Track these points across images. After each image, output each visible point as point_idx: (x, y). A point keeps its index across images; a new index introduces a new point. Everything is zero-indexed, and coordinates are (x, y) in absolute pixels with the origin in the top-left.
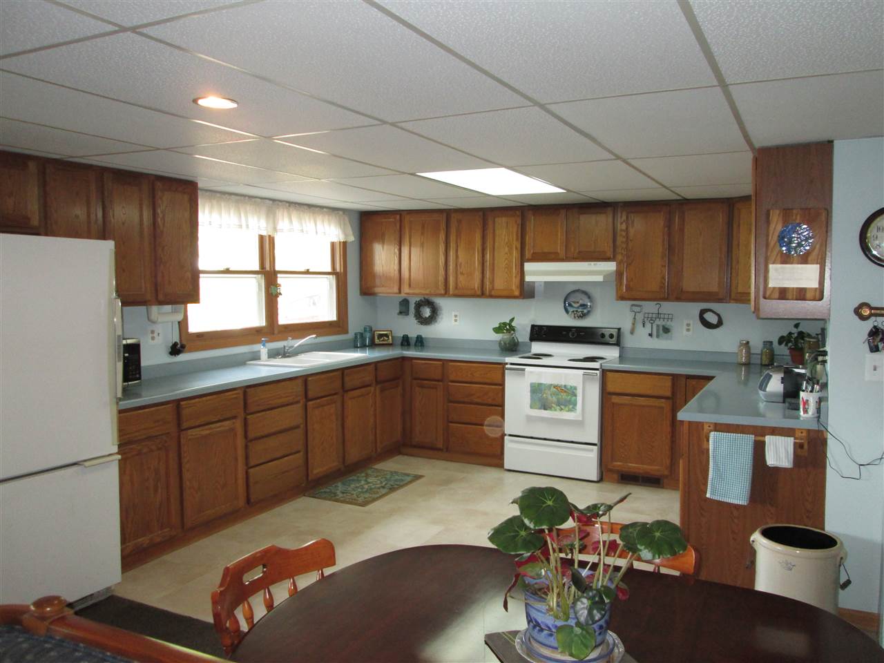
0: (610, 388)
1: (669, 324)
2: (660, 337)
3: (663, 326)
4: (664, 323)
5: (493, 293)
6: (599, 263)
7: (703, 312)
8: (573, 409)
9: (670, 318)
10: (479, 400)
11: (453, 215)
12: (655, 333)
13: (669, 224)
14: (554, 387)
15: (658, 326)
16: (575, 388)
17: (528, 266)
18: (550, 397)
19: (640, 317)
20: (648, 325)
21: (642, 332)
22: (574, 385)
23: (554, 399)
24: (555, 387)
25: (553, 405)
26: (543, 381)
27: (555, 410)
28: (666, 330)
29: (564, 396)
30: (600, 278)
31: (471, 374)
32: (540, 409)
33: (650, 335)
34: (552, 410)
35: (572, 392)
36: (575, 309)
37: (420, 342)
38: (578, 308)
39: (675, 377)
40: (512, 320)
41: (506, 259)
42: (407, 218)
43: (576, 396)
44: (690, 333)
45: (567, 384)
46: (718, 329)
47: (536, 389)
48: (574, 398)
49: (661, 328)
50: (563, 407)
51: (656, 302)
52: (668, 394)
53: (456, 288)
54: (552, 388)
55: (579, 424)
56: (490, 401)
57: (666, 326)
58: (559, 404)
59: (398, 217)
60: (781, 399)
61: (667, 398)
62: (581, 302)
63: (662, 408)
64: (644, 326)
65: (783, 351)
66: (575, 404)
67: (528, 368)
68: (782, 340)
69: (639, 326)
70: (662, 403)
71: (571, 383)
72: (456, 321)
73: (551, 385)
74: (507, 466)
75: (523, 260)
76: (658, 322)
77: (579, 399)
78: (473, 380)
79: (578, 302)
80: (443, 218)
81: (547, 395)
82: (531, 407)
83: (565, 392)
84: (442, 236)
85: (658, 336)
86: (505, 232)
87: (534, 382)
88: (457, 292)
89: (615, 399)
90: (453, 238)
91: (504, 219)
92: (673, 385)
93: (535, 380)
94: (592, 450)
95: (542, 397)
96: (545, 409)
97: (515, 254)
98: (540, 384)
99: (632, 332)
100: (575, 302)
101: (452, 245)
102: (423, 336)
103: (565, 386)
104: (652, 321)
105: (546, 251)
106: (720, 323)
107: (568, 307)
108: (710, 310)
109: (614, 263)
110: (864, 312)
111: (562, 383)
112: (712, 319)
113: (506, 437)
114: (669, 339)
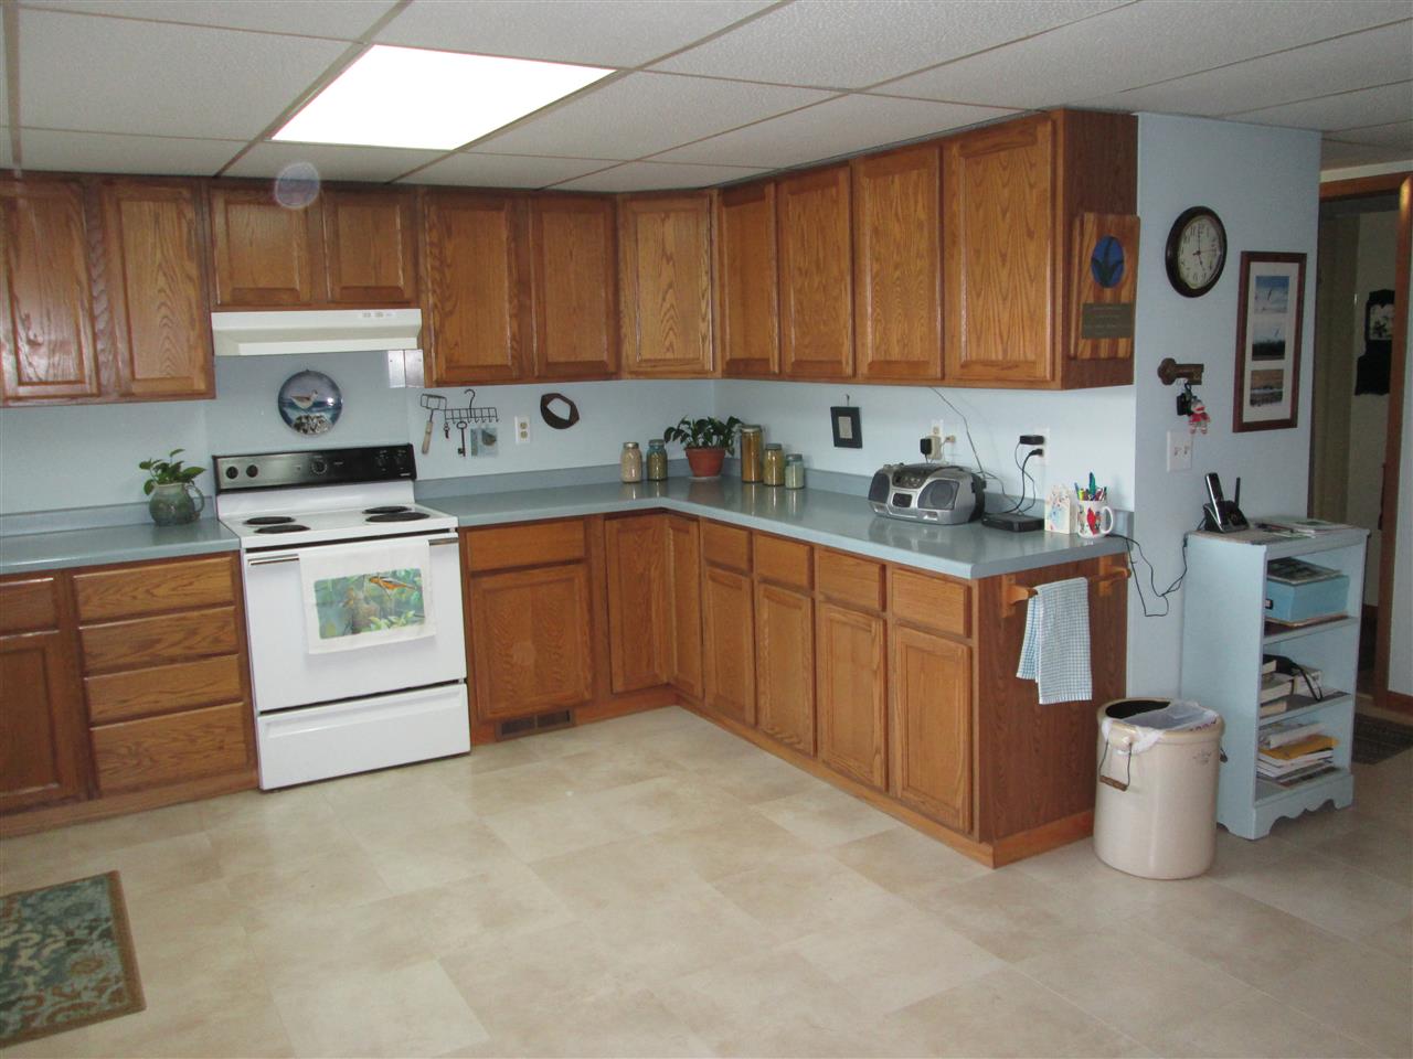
0: (480, 562)
1: (492, 426)
2: (479, 453)
3: (484, 432)
4: (483, 426)
5: (136, 388)
6: (385, 312)
7: (546, 400)
8: (420, 618)
9: (492, 415)
10: (175, 652)
12: (469, 447)
13: (516, 234)
14: (370, 580)
15: (473, 432)
16: (417, 573)
18: (362, 603)
19: (439, 418)
20: (455, 433)
21: (446, 447)
22: (415, 566)
23: (374, 605)
24: (373, 579)
25: (372, 618)
26: (342, 574)
27: (379, 628)
28: (490, 440)
29: (395, 594)
31: (148, 591)
32: (344, 634)
33: (462, 451)
34: (370, 630)
35: (411, 582)
36: (303, 414)
38: (309, 409)
39: (589, 520)
41: (163, 304)
43: (418, 588)
44: (526, 441)
45: (397, 568)
46: (573, 428)
47: (330, 594)
48: (416, 595)
49: (480, 437)
50: (392, 618)
51: (464, 388)
53: (21, 381)
54: (367, 585)
55: (428, 645)
56: (206, 647)
57: (488, 431)
58: (385, 614)
60: (968, 518)
61: (575, 561)
62: (315, 397)
63: (570, 581)
64: (447, 436)
66: (421, 607)
67: (302, 552)
68: (672, 436)
69: (438, 433)
70: (569, 570)
71: (402, 566)
73: (364, 576)
74: (267, 784)
75: (206, 307)
76: (472, 425)
77: (426, 595)
78: (155, 606)
79: (308, 399)
81: (358, 601)
82: (323, 636)
83: (396, 585)
85: (474, 452)
87: (322, 578)
89: (488, 583)
91: (147, 206)
92: (586, 537)
93: (323, 576)
94: (457, 694)
95: (348, 608)
96: (355, 632)
97: (190, 294)
98: (336, 583)
99: (425, 451)
100: (301, 399)
103: (394, 573)
104: (461, 424)
105: (262, 284)
106: (574, 417)
107: (289, 411)
108: (558, 396)
109: (417, 312)
110: (1169, 372)
111: (389, 569)
112: (560, 409)
113: (261, 721)
114: (495, 454)
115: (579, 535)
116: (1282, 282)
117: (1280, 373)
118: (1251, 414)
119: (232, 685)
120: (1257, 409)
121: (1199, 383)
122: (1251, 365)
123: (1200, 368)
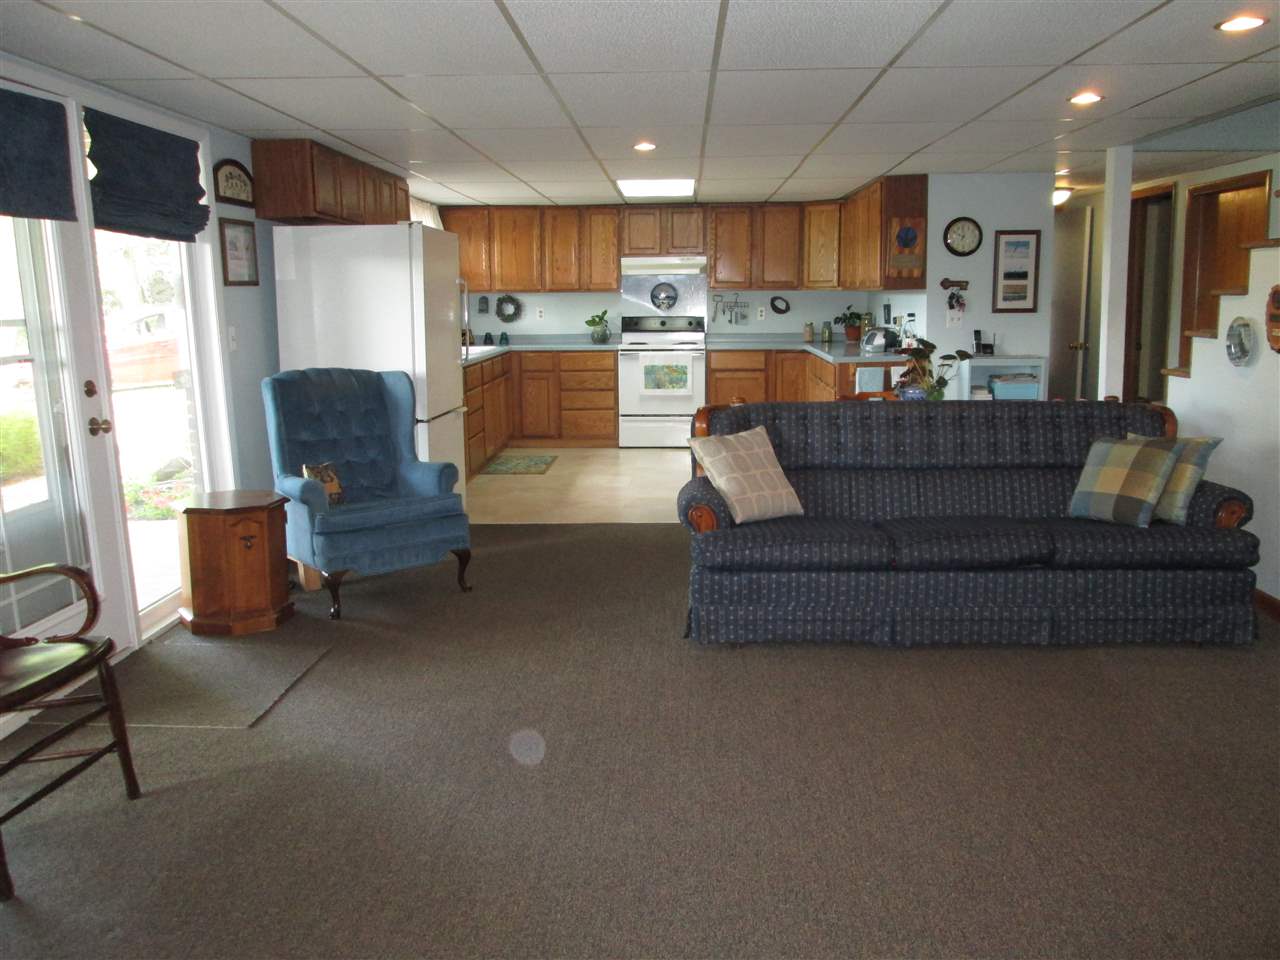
0: (713, 365)
1: (746, 311)
2: (739, 323)
3: (741, 313)
4: (741, 311)
5: (591, 287)
6: (692, 258)
7: (773, 300)
8: (684, 386)
9: (747, 305)
10: (592, 386)
11: (547, 211)
12: (734, 321)
13: (753, 223)
15: (736, 313)
16: (686, 367)
17: (625, 261)
18: (662, 377)
19: (720, 305)
20: (728, 313)
21: (723, 319)
22: (685, 364)
23: (667, 378)
24: (668, 367)
25: (666, 384)
26: (656, 364)
27: (668, 388)
28: (744, 317)
29: (675, 375)
30: (696, 271)
31: (584, 362)
32: (654, 388)
33: (730, 321)
34: (665, 389)
35: (683, 371)
36: (662, 301)
37: (505, 339)
38: (664, 299)
39: (768, 352)
40: (605, 313)
41: (604, 254)
42: (496, 215)
43: (685, 373)
44: (763, 319)
45: (678, 364)
46: (785, 315)
47: (650, 371)
48: (684, 376)
49: (739, 315)
50: (675, 385)
51: (734, 292)
52: (763, 367)
53: (553, 283)
54: (665, 369)
55: (689, 398)
56: (603, 386)
57: (744, 313)
58: (671, 382)
59: (486, 212)
60: (883, 349)
61: (760, 370)
63: (757, 379)
64: (724, 314)
65: (839, 329)
66: (686, 381)
67: (641, 353)
68: (837, 320)
69: (720, 314)
70: (757, 374)
71: (682, 363)
72: (541, 316)
73: (664, 366)
74: (621, 445)
75: (620, 254)
76: (736, 309)
77: (689, 376)
78: (585, 368)
80: (537, 214)
81: (661, 376)
82: (646, 387)
83: (677, 371)
84: (536, 232)
85: (736, 322)
86: (602, 229)
87: (647, 365)
88: (553, 287)
89: (718, 375)
90: (548, 235)
91: (601, 217)
92: (766, 360)
93: (648, 363)
95: (656, 378)
96: (659, 388)
97: (614, 250)
98: (653, 367)
99: (714, 320)
100: (661, 295)
101: (548, 241)
102: (508, 334)
103: (677, 366)
104: (731, 309)
105: (641, 246)
106: (788, 308)
107: (655, 300)
108: (780, 298)
109: (705, 258)
110: (946, 284)
111: (674, 364)
112: (781, 305)
113: (620, 418)
114: (746, 324)
115: (763, 358)
116: (1026, 244)
117: (1025, 287)
118: (1001, 305)
119: (611, 403)
120: (1005, 303)
121: (965, 289)
122: (1002, 282)
123: (967, 283)
